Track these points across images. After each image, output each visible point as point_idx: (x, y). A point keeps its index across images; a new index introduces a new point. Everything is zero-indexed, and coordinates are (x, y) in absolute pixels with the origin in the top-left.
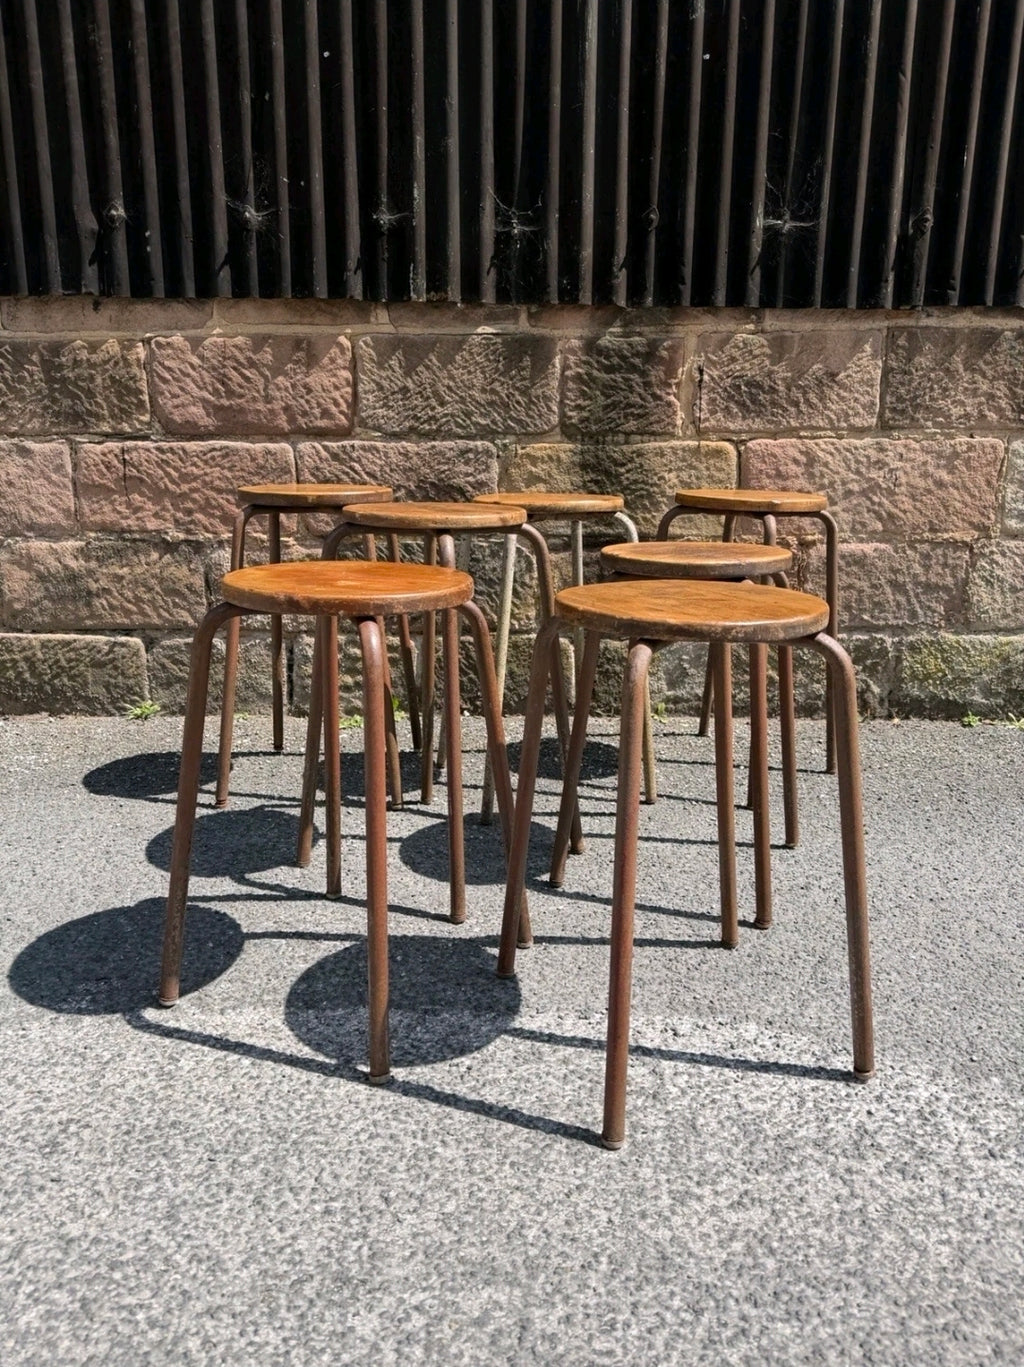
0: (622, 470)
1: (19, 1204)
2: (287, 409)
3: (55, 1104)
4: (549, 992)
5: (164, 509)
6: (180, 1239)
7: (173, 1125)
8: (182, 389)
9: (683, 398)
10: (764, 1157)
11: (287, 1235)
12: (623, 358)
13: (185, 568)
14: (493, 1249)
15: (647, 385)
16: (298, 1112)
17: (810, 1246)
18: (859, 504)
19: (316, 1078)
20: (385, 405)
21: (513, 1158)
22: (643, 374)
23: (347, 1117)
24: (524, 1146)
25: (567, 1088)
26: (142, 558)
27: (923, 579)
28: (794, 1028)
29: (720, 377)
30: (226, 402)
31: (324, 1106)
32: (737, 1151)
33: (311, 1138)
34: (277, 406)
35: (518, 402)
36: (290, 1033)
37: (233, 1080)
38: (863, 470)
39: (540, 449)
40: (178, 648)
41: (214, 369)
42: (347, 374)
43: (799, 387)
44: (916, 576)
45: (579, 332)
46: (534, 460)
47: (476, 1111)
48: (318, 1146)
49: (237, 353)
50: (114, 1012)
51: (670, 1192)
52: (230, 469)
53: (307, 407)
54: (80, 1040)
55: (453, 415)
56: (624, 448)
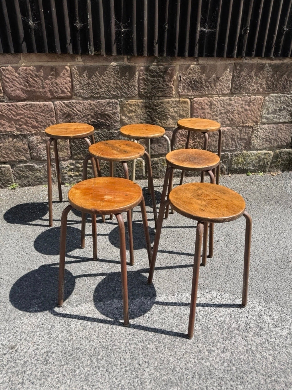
0: (157, 108)
1: (44, 383)
2: (50, 91)
3: (41, 346)
4: (162, 288)
5: (12, 124)
6: (91, 387)
7: (77, 348)
8: (13, 85)
9: (175, 85)
10: (226, 335)
11: (118, 380)
12: (157, 73)
13: (21, 143)
14: (170, 375)
15: (164, 81)
16: (108, 339)
17: (242, 362)
18: (224, 116)
19: (109, 326)
20: (82, 89)
21: (167, 346)
22: (163, 78)
23: (122, 339)
24: (169, 341)
25: (175, 320)
26: (7, 140)
27: (239, 137)
28: (225, 292)
29: (186, 79)
30: (29, 89)
31: (115, 336)
32: (219, 334)
33: (115, 347)
34: (47, 90)
35: (125, 87)
36: (98, 311)
37: (88, 330)
38: (225, 106)
39: (133, 102)
40: (22, 167)
41: (24, 78)
42: (69, 79)
43: (208, 82)
44: (238, 136)
45: (143, 65)
46: (130, 105)
47: (154, 332)
48: (118, 350)
49: (31, 72)
50: (46, 310)
51: (207, 350)
52: (33, 111)
53: (57, 90)
54: (40, 322)
55: (104, 92)
56: (158, 101)
